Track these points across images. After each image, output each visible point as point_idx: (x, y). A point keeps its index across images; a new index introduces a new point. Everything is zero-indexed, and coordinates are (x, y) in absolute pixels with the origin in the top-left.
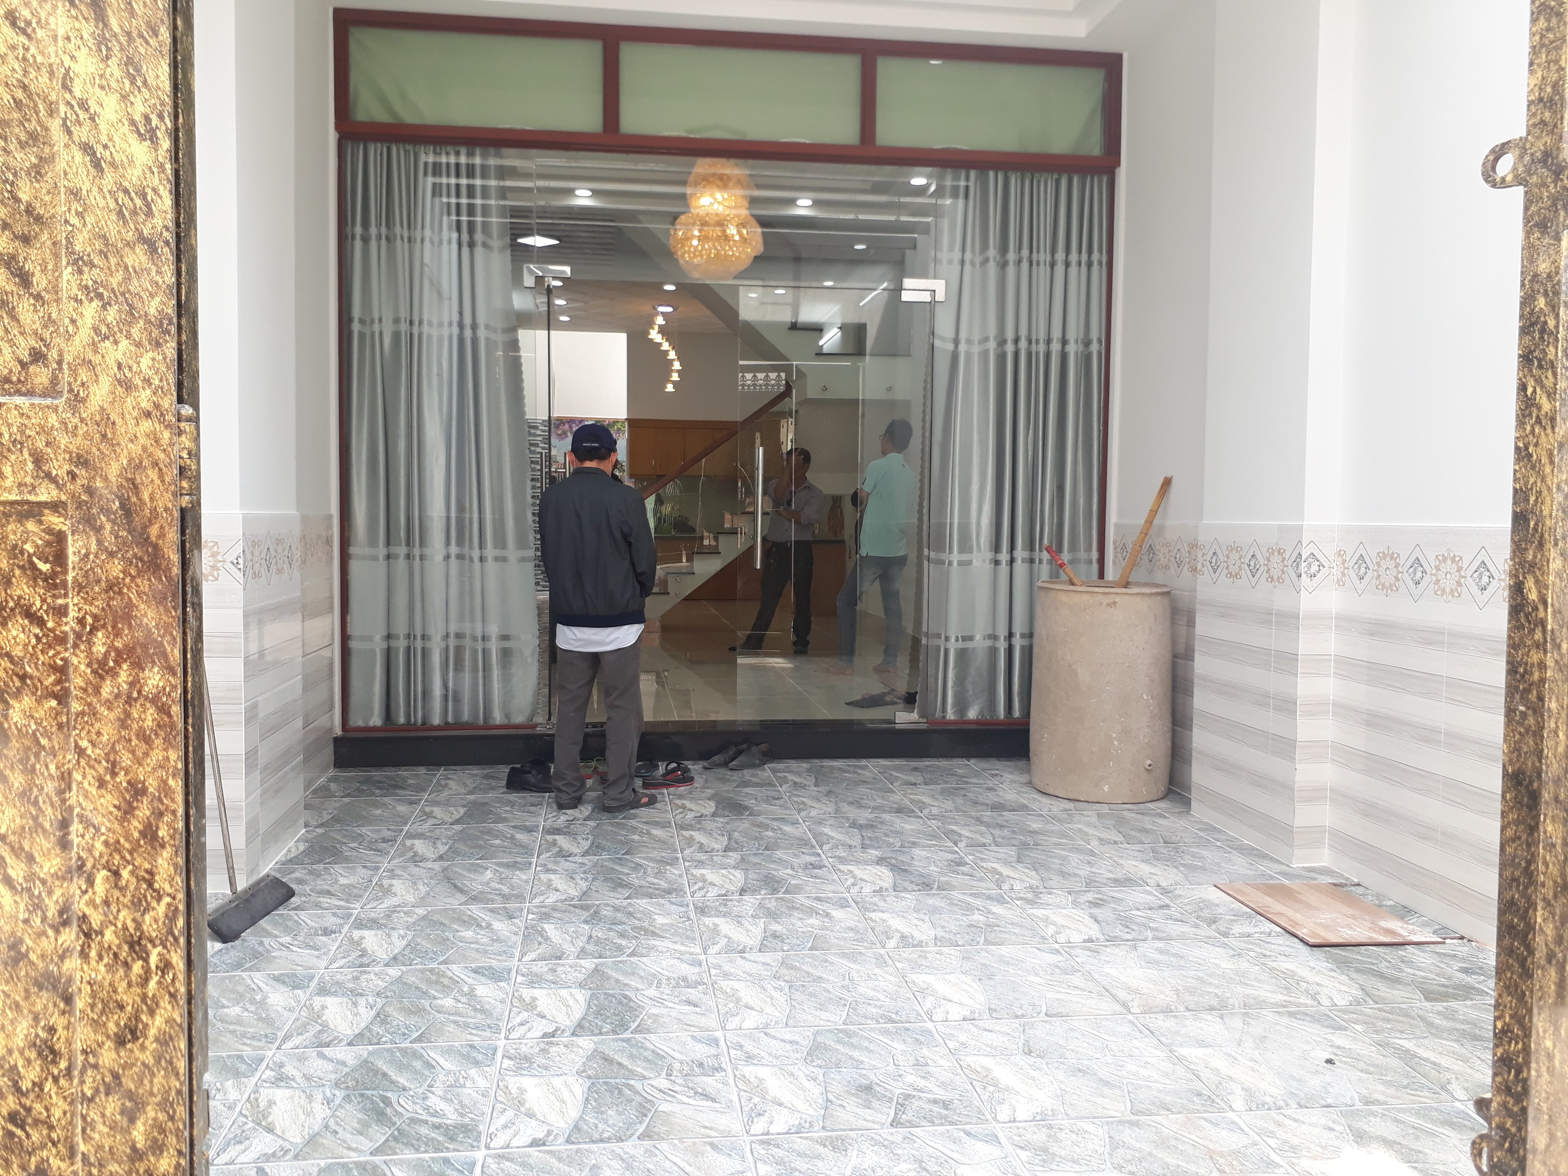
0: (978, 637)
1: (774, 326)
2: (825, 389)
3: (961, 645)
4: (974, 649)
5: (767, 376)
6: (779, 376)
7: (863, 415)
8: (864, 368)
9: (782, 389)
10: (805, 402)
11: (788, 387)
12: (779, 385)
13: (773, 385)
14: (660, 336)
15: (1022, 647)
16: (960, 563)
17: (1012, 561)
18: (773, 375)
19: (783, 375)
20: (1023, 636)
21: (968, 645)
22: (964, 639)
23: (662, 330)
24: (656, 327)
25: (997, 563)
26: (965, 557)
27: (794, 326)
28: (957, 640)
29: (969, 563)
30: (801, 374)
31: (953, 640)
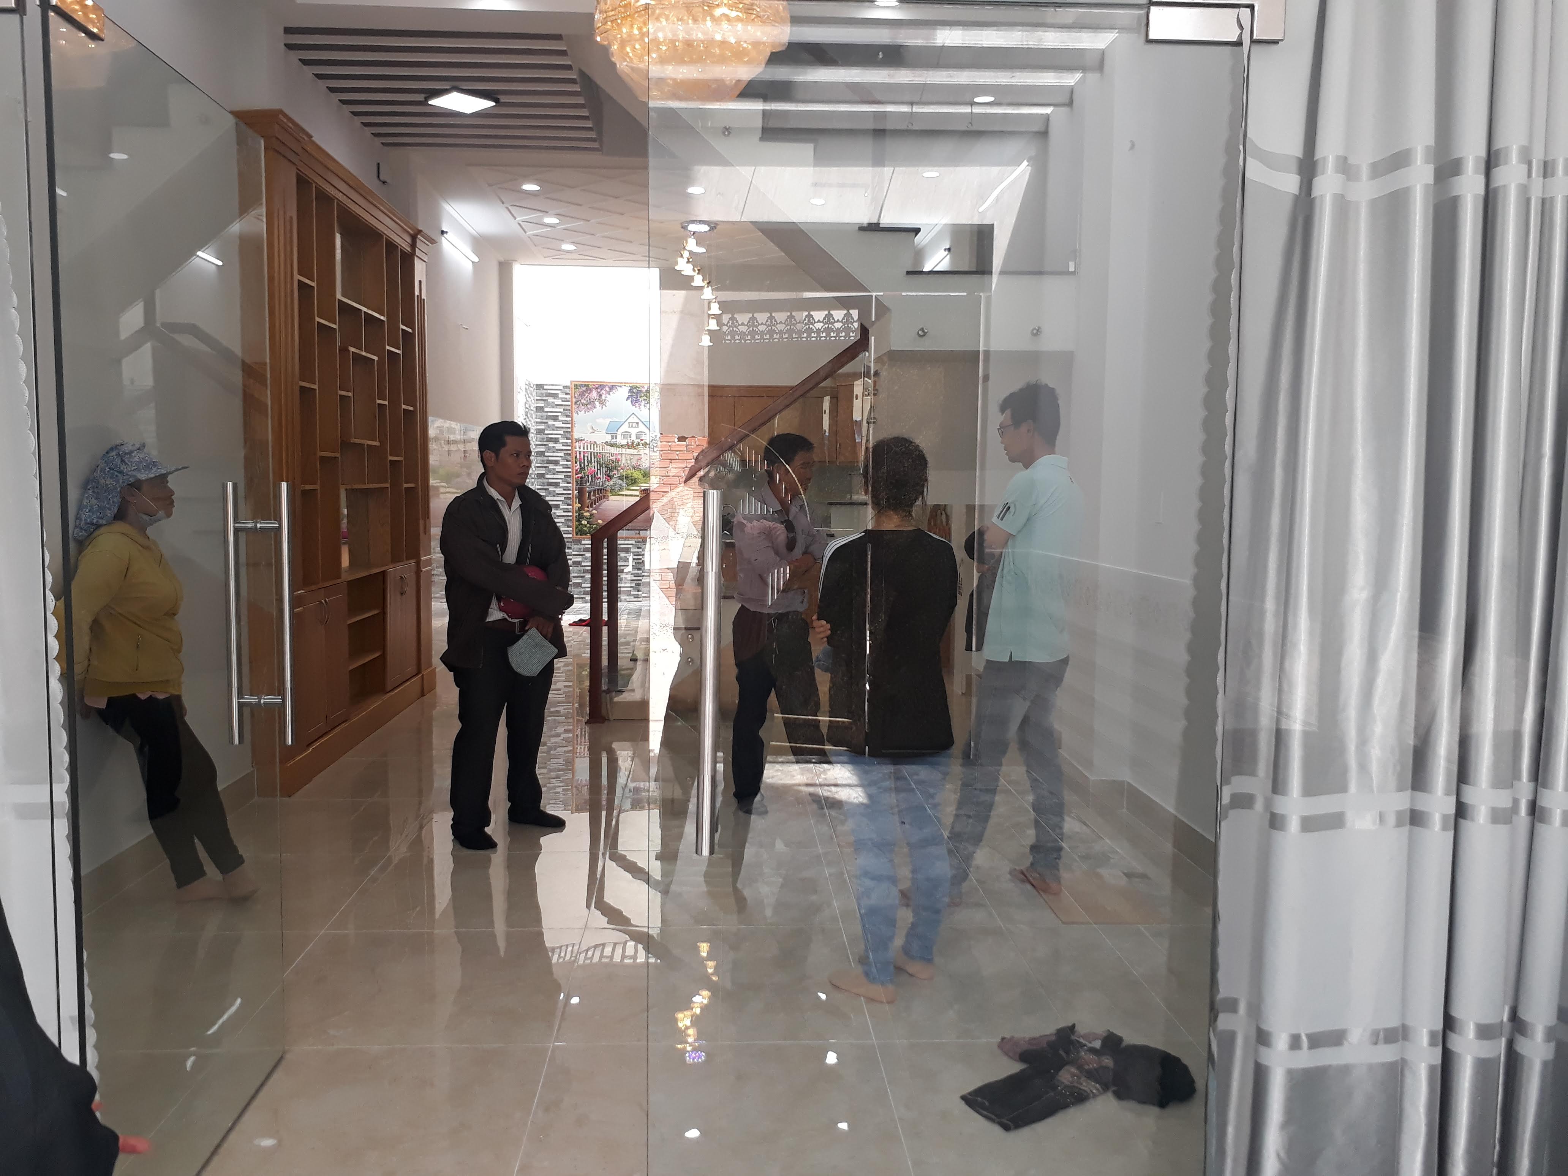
0: (1357, 1035)
1: (836, 230)
2: (923, 334)
3: (1306, 1059)
4: (1346, 1069)
5: (829, 316)
6: (848, 315)
7: (986, 378)
8: (989, 299)
9: (854, 337)
10: (894, 357)
11: (864, 332)
12: (847, 330)
13: (838, 331)
14: (690, 266)
15: (1483, 1066)
16: (1309, 824)
17: (1461, 811)
18: (839, 314)
19: (855, 313)
20: (1485, 1032)
21: (1327, 1057)
22: (1317, 1041)
23: (693, 258)
24: (686, 254)
25: (1416, 818)
26: (1324, 805)
27: (874, 228)
28: (1295, 1043)
29: (1336, 821)
30: (883, 310)
31: (1281, 1042)
